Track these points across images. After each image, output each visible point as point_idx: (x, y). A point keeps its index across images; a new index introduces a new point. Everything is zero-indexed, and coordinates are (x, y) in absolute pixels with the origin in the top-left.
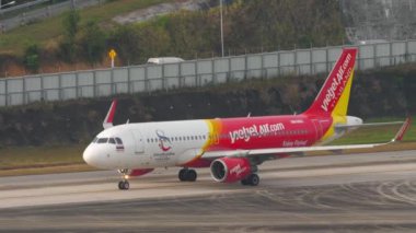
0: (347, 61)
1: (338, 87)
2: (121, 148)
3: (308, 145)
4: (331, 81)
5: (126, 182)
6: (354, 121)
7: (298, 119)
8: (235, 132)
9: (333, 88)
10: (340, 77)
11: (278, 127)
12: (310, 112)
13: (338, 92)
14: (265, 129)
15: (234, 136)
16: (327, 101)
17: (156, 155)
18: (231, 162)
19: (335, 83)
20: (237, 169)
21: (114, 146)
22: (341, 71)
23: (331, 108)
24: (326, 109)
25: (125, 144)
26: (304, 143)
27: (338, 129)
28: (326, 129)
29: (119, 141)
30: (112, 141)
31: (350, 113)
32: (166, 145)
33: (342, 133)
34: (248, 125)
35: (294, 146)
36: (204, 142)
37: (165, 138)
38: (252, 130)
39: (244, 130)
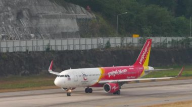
0: (148, 44)
1: (145, 55)
2: (69, 79)
3: (136, 78)
4: (143, 52)
5: (70, 93)
6: (151, 68)
7: (131, 67)
8: (110, 73)
9: (143, 55)
10: (146, 50)
11: (125, 71)
12: (136, 65)
13: (145, 57)
14: (120, 72)
15: (110, 74)
16: (141, 60)
17: (82, 82)
18: (112, 85)
19: (144, 53)
20: (114, 88)
21: (67, 78)
22: (146, 48)
23: (143, 63)
24: (141, 63)
25: (71, 78)
26: (134, 77)
27: (146, 72)
28: (142, 72)
29: (68, 76)
30: (66, 76)
31: (149, 65)
32: (86, 78)
33: (147, 73)
34: (114, 70)
35: (131, 78)
36: (99, 77)
37: (85, 75)
38: (116, 72)
39: (113, 72)
